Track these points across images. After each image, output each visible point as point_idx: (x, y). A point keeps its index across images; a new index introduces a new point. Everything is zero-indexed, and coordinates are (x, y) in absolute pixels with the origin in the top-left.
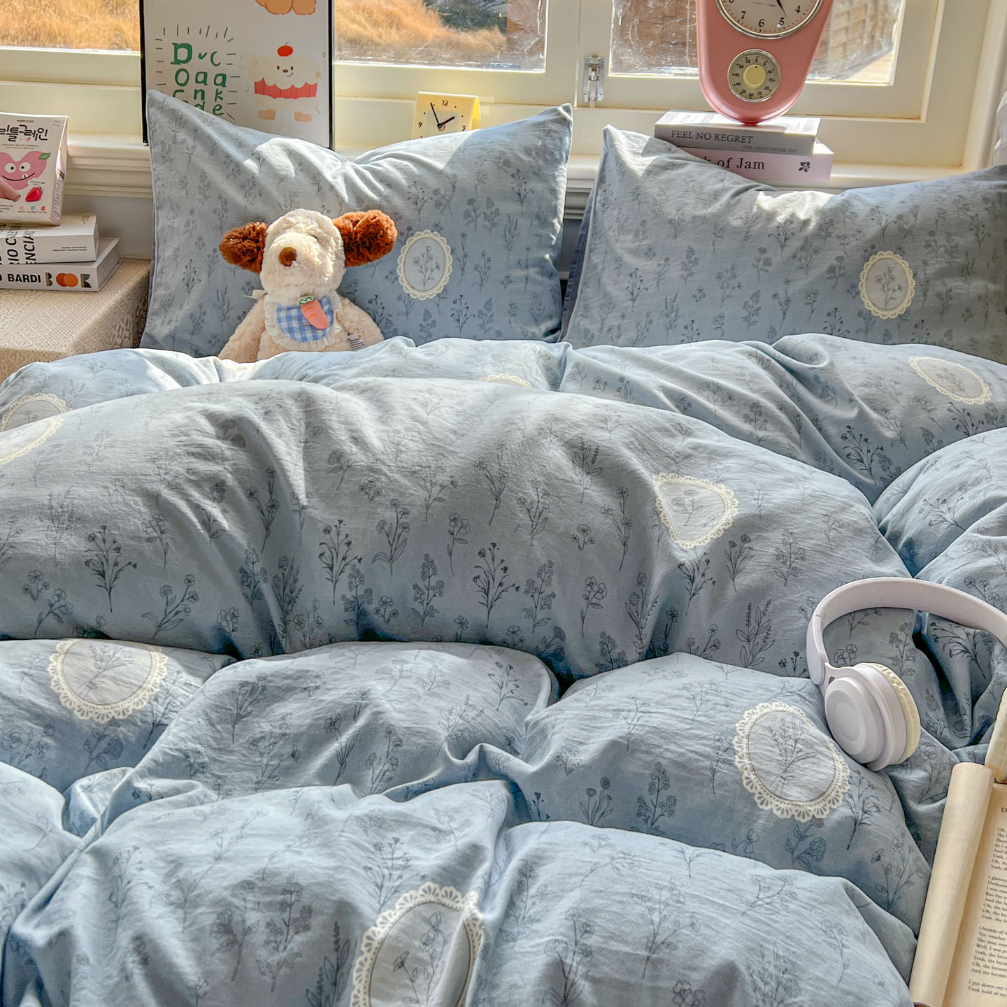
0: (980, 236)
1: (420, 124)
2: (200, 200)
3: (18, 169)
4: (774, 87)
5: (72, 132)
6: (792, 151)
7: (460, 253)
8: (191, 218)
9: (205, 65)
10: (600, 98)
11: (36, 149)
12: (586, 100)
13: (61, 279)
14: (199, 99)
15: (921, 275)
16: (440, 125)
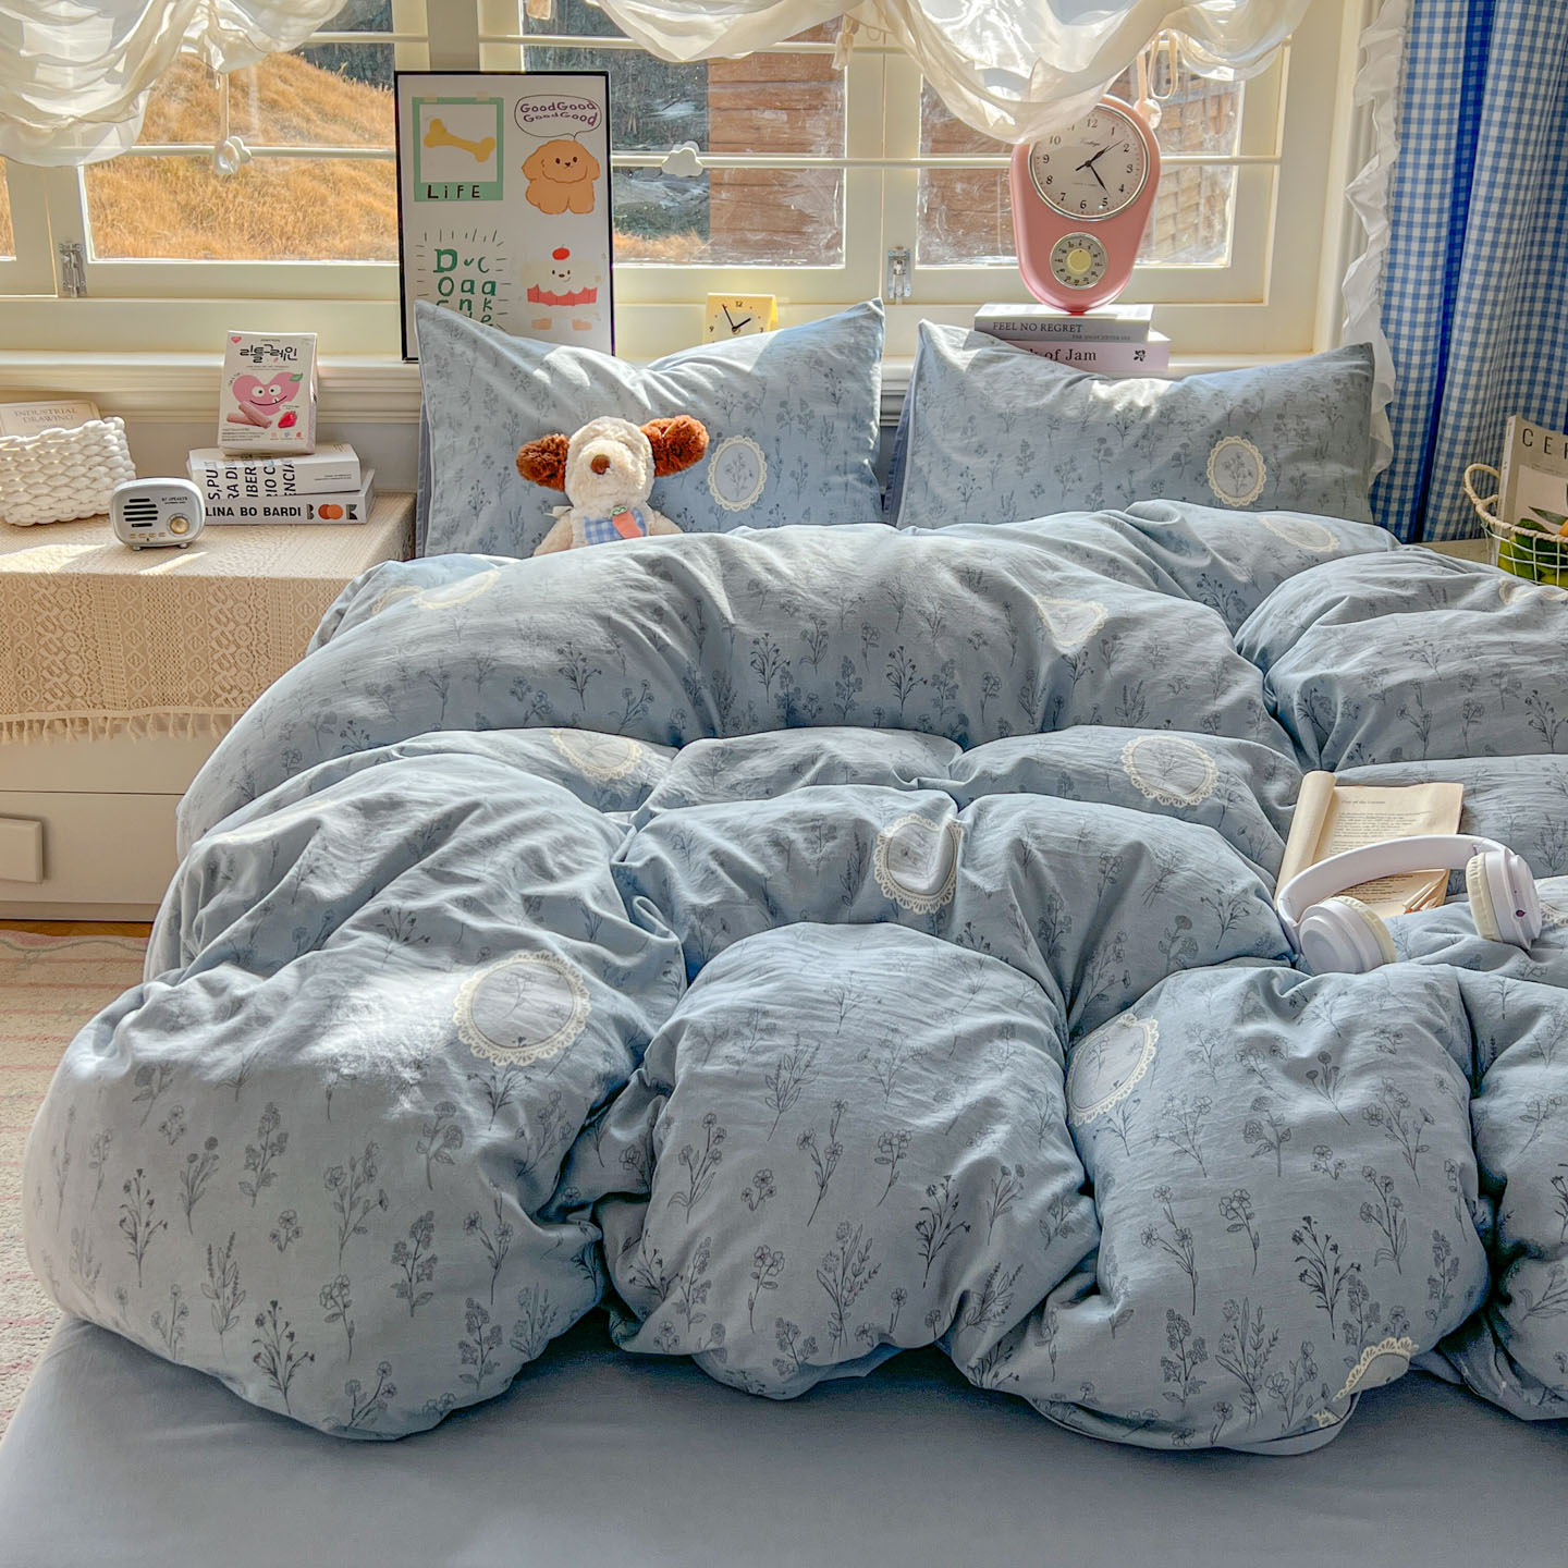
0: (1333, 418)
1: (712, 329)
2: (486, 415)
3: (266, 390)
4: (1101, 272)
5: (321, 354)
6: (1127, 339)
7: (774, 458)
8: (476, 435)
9: (472, 272)
10: (907, 294)
11: (286, 370)
12: (892, 296)
13: (325, 512)
14: (466, 306)
15: (1272, 460)
16: (735, 328)
